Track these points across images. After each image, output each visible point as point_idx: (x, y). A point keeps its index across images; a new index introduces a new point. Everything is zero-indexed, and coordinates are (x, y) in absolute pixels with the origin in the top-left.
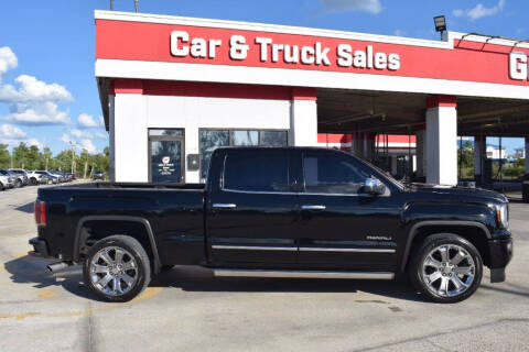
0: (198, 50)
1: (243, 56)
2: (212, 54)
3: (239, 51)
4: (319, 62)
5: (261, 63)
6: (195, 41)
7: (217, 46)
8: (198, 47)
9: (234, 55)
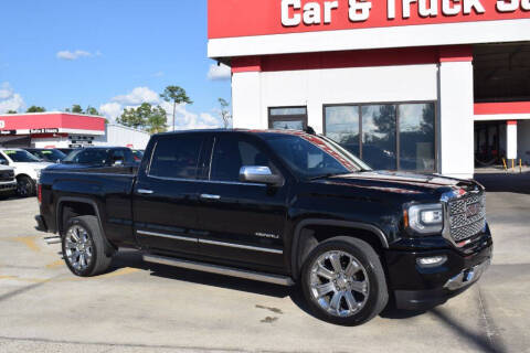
0: (311, 16)
1: (365, 15)
2: (328, 19)
3: (359, 11)
4: (467, 10)
5: (390, 22)
6: (308, 6)
7: (333, 9)
8: (311, 13)
9: (354, 16)
